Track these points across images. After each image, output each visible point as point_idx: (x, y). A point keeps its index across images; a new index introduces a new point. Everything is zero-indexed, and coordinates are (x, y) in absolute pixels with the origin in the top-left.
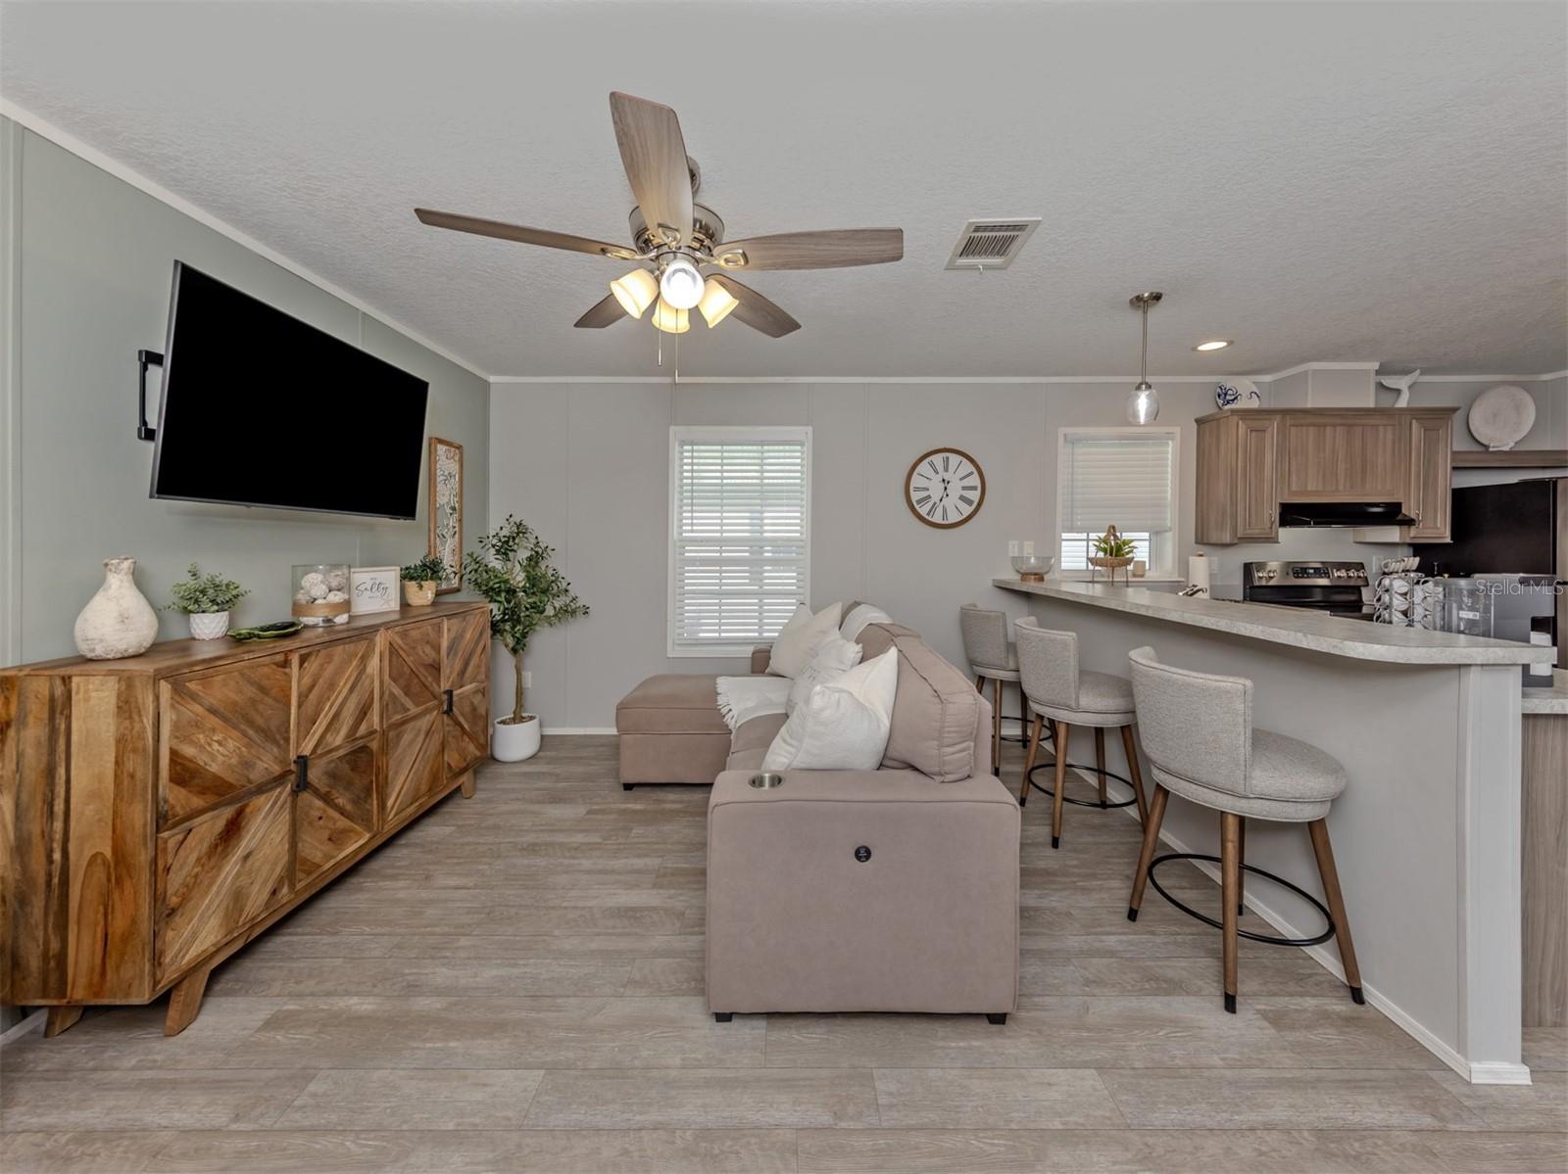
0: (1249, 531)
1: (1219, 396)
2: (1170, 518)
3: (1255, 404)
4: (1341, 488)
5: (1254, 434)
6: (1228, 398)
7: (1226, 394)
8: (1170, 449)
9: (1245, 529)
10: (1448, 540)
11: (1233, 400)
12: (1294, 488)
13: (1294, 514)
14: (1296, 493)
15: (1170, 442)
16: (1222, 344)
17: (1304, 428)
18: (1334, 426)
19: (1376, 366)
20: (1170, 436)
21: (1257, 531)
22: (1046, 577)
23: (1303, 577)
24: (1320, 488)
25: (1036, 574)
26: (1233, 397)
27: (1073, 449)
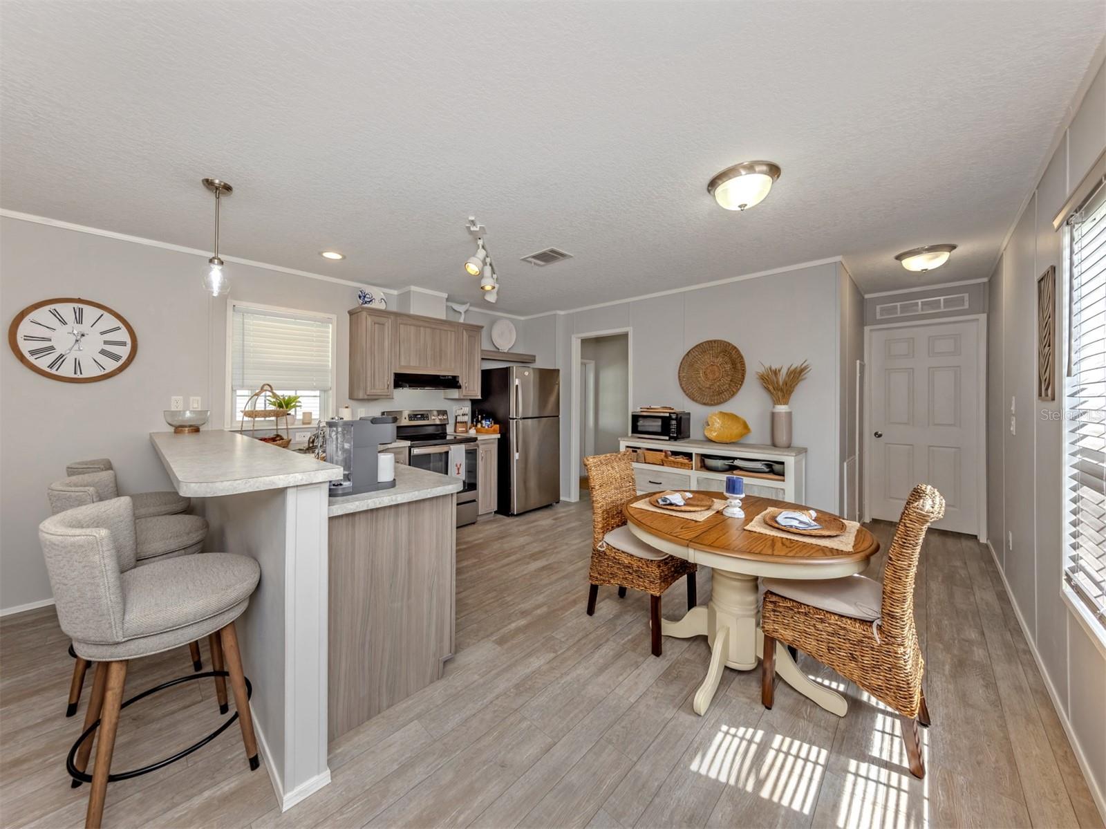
0: (373, 391)
1: (360, 297)
2: (330, 381)
3: (382, 306)
4: (429, 366)
5: (376, 325)
6: (366, 299)
7: (365, 297)
8: (330, 329)
9: (371, 389)
10: (480, 397)
11: (369, 302)
12: (403, 364)
13: (402, 380)
14: (404, 367)
15: (331, 325)
16: (338, 257)
17: (409, 326)
18: (425, 327)
19: (445, 295)
20: (329, 321)
21: (379, 391)
22: (202, 429)
23: (414, 420)
24: (418, 365)
25: (190, 426)
26: (369, 300)
27: (243, 319)
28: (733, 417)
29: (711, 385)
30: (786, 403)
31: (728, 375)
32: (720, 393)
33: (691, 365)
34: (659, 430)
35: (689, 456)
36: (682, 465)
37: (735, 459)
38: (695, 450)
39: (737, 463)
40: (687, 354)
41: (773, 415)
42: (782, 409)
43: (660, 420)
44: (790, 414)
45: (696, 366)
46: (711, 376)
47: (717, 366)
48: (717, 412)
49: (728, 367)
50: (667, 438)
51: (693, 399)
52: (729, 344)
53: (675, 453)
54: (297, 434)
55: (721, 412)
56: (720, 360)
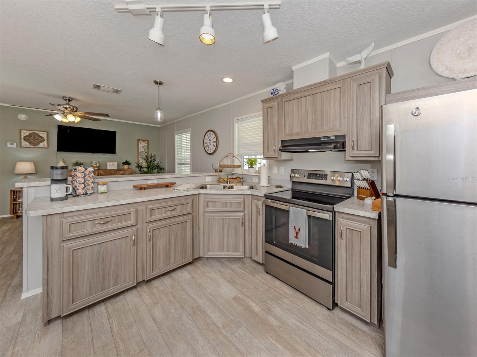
54: (254, 178)
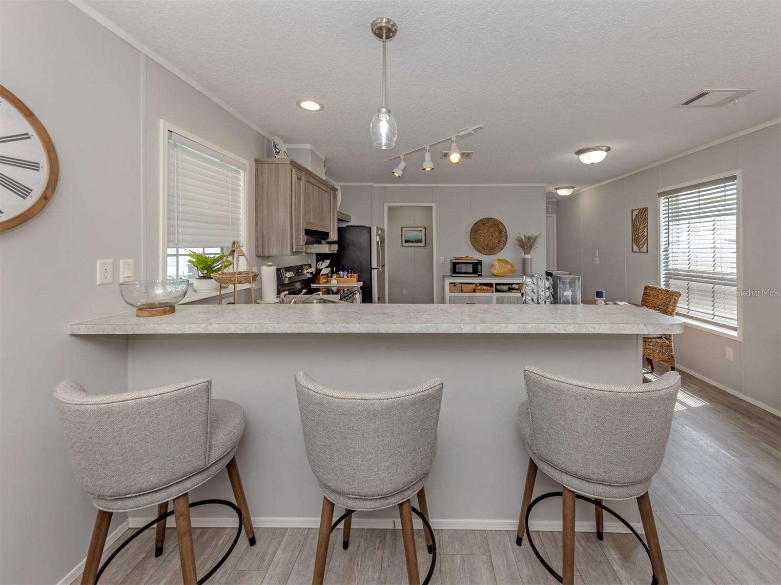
28: (505, 262)
29: (488, 243)
30: (529, 254)
31: (497, 238)
32: (494, 248)
33: (476, 232)
34: (471, 270)
35: (490, 285)
36: (488, 291)
37: (512, 284)
38: (494, 281)
39: (514, 286)
40: (475, 225)
41: (524, 260)
42: (528, 256)
43: (471, 265)
44: (531, 259)
45: (479, 232)
46: (487, 238)
47: (491, 233)
48: (496, 259)
49: (497, 233)
50: (477, 275)
51: (480, 251)
52: (499, 221)
53: (481, 284)
55: (499, 259)
56: (492, 230)
